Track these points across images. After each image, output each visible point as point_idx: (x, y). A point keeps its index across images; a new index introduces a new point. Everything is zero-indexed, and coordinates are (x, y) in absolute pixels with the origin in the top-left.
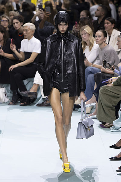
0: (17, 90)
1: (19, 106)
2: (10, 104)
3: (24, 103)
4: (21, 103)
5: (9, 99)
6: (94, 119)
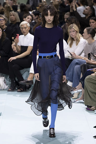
5: (8, 87)
6: (80, 103)
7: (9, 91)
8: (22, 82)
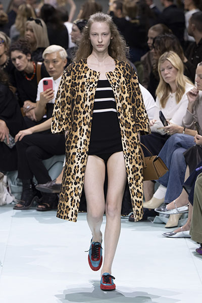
0: (32, 180)
1: (34, 211)
3: (44, 205)
4: (40, 206)
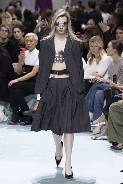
2: (9, 123)
6: (103, 140)
7: (9, 124)
8: (27, 112)
